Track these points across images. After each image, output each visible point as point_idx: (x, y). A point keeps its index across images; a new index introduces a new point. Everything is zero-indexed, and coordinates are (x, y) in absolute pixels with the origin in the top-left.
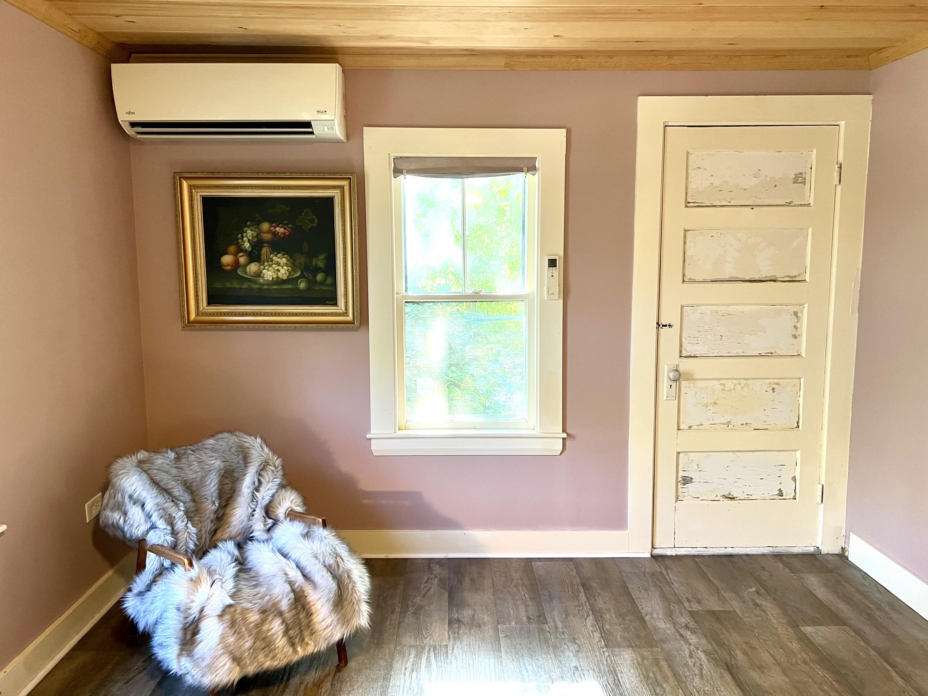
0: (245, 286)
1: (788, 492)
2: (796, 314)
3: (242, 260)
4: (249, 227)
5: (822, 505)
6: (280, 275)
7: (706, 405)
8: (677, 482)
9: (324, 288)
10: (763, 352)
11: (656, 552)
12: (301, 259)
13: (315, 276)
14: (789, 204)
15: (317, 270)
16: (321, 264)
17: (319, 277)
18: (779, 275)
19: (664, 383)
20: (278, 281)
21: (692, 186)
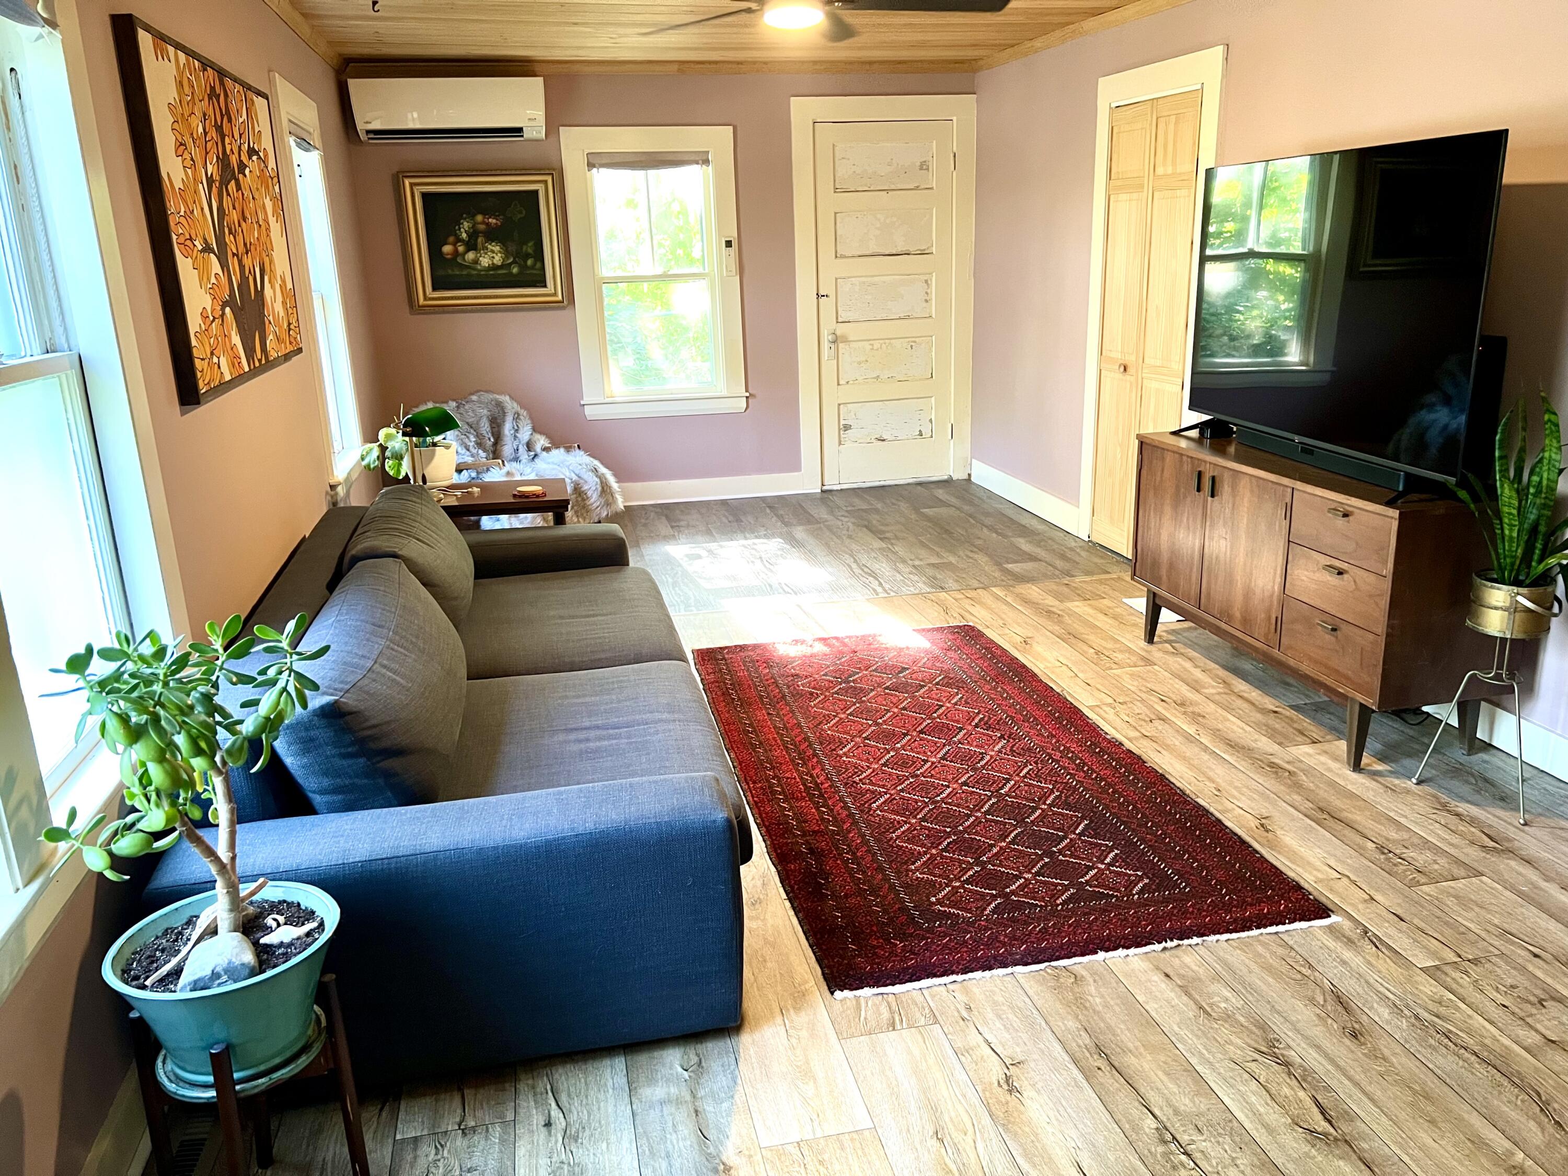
0: (465, 272)
1: (927, 433)
2: (926, 281)
3: (461, 249)
4: (465, 219)
5: (952, 441)
6: (495, 261)
7: (859, 363)
8: (839, 429)
9: (534, 272)
10: (902, 315)
11: (825, 488)
12: (513, 248)
13: (525, 262)
14: (917, 188)
15: (528, 256)
16: (530, 251)
17: (529, 262)
18: (912, 249)
19: (825, 345)
20: (494, 267)
21: (838, 175)
